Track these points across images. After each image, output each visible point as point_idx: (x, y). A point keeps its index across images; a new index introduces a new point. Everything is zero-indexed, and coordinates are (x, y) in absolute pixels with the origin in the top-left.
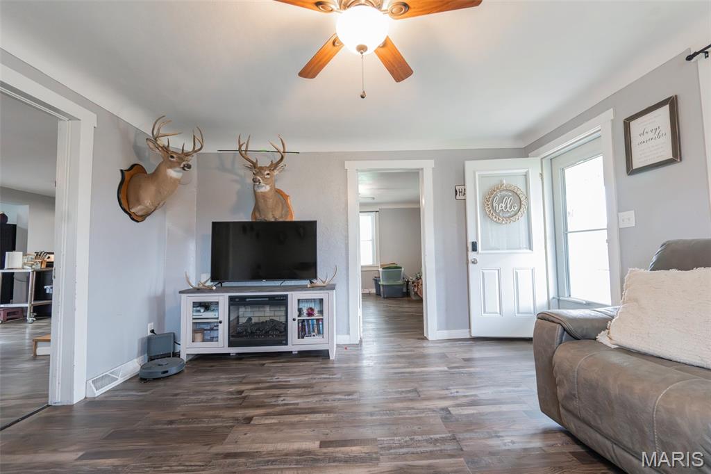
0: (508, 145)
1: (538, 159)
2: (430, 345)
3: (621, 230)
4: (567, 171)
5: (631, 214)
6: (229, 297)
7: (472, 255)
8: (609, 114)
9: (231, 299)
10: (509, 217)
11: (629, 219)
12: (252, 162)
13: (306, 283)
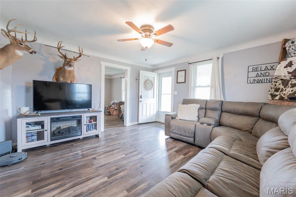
0: (149, 67)
1: (157, 73)
2: (127, 128)
3: (174, 95)
4: (163, 78)
5: (176, 92)
6: (51, 118)
7: (140, 99)
8: (174, 68)
9: (52, 119)
10: (150, 89)
11: (176, 93)
12: (63, 55)
13: (87, 109)
